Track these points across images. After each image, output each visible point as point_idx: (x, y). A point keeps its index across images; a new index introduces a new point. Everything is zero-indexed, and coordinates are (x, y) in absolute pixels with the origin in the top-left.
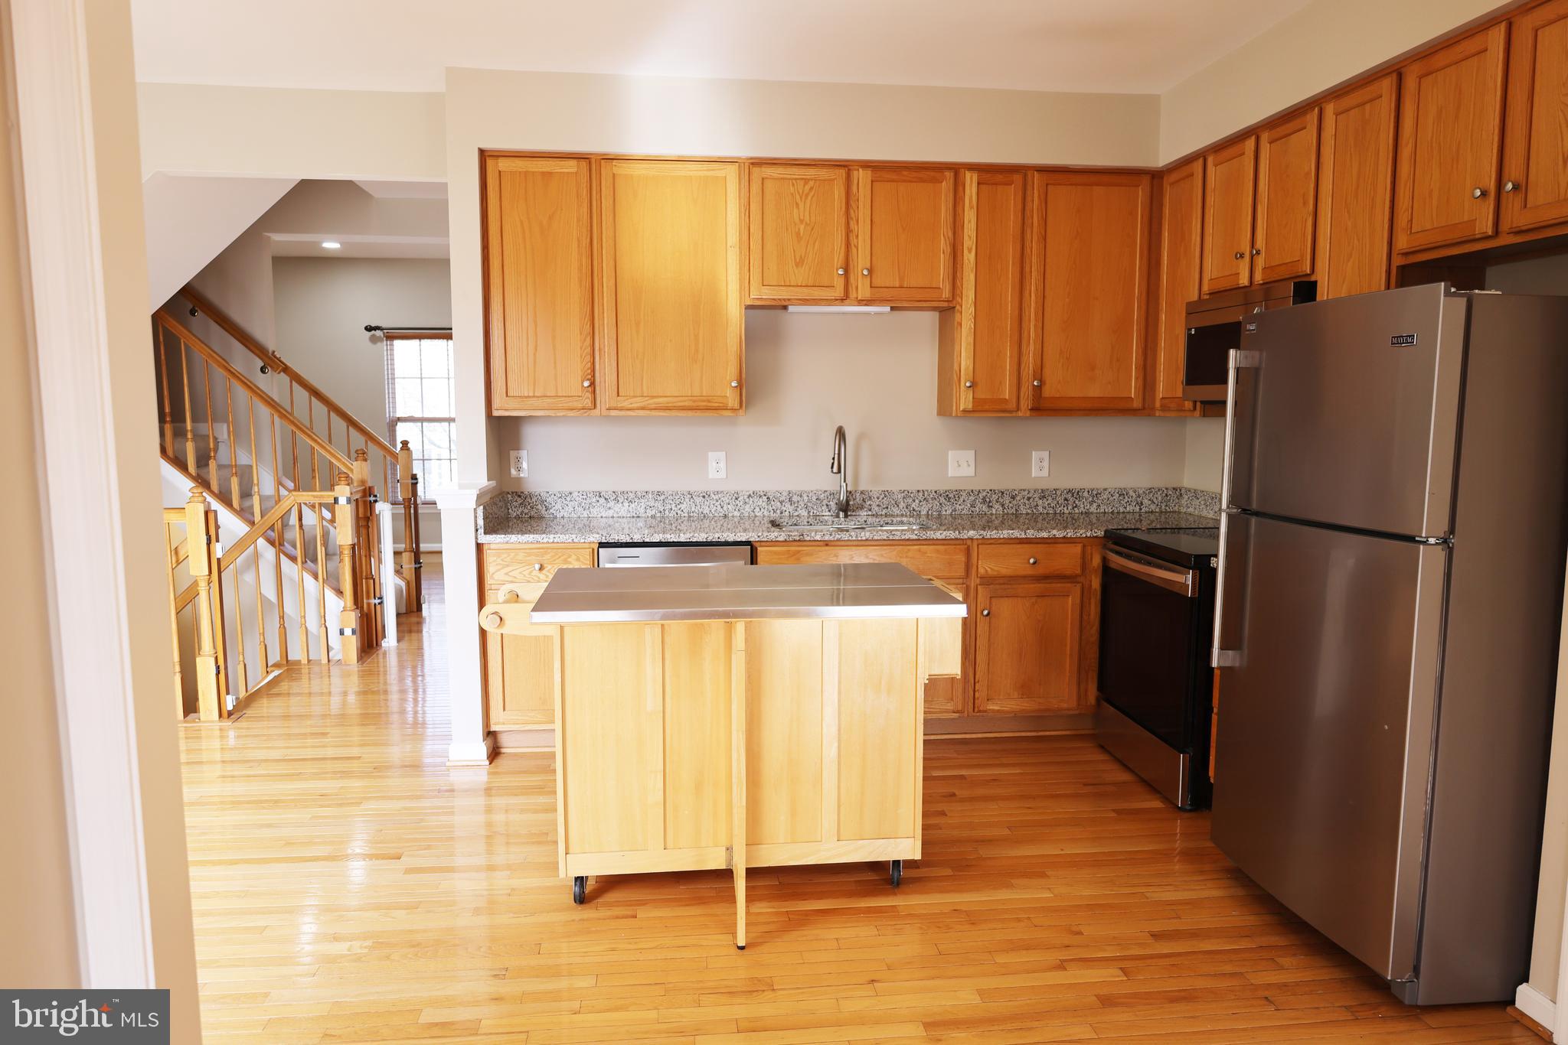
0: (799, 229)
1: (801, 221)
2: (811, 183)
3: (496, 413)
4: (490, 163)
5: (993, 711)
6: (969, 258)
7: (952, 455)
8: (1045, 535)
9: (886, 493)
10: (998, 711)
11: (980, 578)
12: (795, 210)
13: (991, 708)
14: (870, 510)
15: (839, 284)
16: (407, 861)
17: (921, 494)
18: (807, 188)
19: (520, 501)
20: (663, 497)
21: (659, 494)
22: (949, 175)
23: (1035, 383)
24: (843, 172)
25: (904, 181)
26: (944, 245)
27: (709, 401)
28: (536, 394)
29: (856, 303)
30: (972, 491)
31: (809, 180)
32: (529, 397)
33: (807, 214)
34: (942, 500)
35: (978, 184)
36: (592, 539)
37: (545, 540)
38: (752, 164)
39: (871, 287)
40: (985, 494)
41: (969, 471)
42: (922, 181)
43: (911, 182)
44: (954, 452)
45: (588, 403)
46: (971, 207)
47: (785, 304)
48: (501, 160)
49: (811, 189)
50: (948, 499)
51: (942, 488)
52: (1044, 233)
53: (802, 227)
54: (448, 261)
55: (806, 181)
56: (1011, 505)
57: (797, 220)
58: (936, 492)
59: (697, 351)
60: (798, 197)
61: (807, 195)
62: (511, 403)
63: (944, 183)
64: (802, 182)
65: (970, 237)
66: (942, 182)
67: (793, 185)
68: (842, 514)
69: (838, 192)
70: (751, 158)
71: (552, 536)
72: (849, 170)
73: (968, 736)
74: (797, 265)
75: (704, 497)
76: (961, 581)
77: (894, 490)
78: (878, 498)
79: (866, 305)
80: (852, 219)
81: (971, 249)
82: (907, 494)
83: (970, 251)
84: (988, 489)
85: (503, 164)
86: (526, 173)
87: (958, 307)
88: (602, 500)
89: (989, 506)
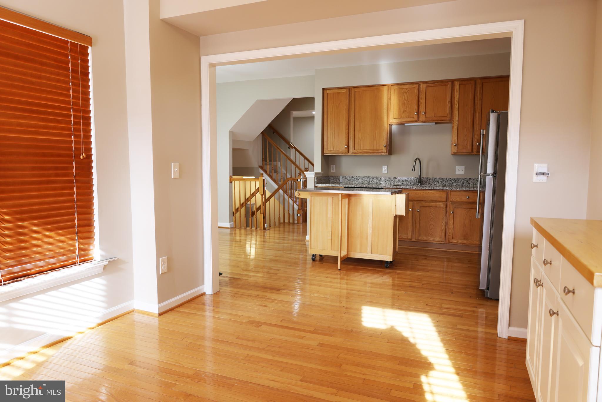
0: (404, 102)
1: (405, 100)
2: (408, 89)
3: (325, 154)
4: (325, 91)
5: (454, 242)
6: (456, 107)
7: (457, 168)
8: (472, 189)
9: (435, 179)
10: (456, 243)
11: (451, 202)
12: (403, 97)
13: (454, 241)
14: (429, 183)
15: (416, 117)
16: (284, 252)
17: (446, 179)
18: (407, 90)
19: (332, 178)
20: (369, 178)
21: (368, 177)
22: (450, 83)
23: (478, 144)
24: (417, 85)
25: (435, 86)
26: (448, 104)
27: (378, 151)
28: (334, 149)
29: (421, 122)
30: (463, 178)
31: (407, 88)
32: (332, 150)
33: (407, 98)
34: (453, 181)
35: (459, 85)
36: (342, 186)
37: (331, 186)
38: (391, 85)
39: (425, 117)
40: (467, 179)
41: (463, 172)
42: (442, 85)
43: (438, 86)
44: (458, 166)
45: (347, 152)
46: (457, 92)
47: (403, 123)
48: (328, 91)
49: (408, 91)
50: (455, 180)
51: (453, 177)
52: (481, 98)
53: (405, 102)
54: (314, 117)
55: (407, 89)
56: (476, 183)
57: (404, 99)
58: (451, 178)
59: (375, 137)
60: (404, 93)
61: (407, 93)
62: (328, 152)
63: (448, 86)
64: (405, 89)
65: (456, 101)
66: (447, 85)
67: (403, 90)
68: (419, 184)
69: (416, 91)
70: (392, 84)
71: (332, 185)
72: (419, 84)
73: (448, 250)
74: (404, 112)
75: (380, 178)
76: (445, 202)
77: (437, 177)
78: (432, 180)
79: (424, 123)
80: (420, 98)
81: (457, 104)
82: (441, 179)
83: (456, 105)
84: (468, 178)
85: (328, 92)
86: (334, 93)
87: (453, 122)
88: (353, 179)
89: (468, 183)
